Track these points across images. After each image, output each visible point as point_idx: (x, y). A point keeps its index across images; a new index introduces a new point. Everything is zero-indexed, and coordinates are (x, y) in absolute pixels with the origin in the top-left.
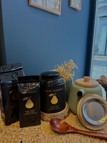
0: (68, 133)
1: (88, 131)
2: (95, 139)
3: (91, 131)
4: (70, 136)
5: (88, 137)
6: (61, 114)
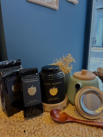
0: (67, 122)
1: (86, 120)
2: (92, 128)
3: (88, 120)
4: (69, 125)
5: (85, 126)
6: (61, 105)
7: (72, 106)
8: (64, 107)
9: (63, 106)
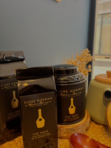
6: (83, 126)
7: (96, 126)
8: (87, 128)
9: (85, 128)
